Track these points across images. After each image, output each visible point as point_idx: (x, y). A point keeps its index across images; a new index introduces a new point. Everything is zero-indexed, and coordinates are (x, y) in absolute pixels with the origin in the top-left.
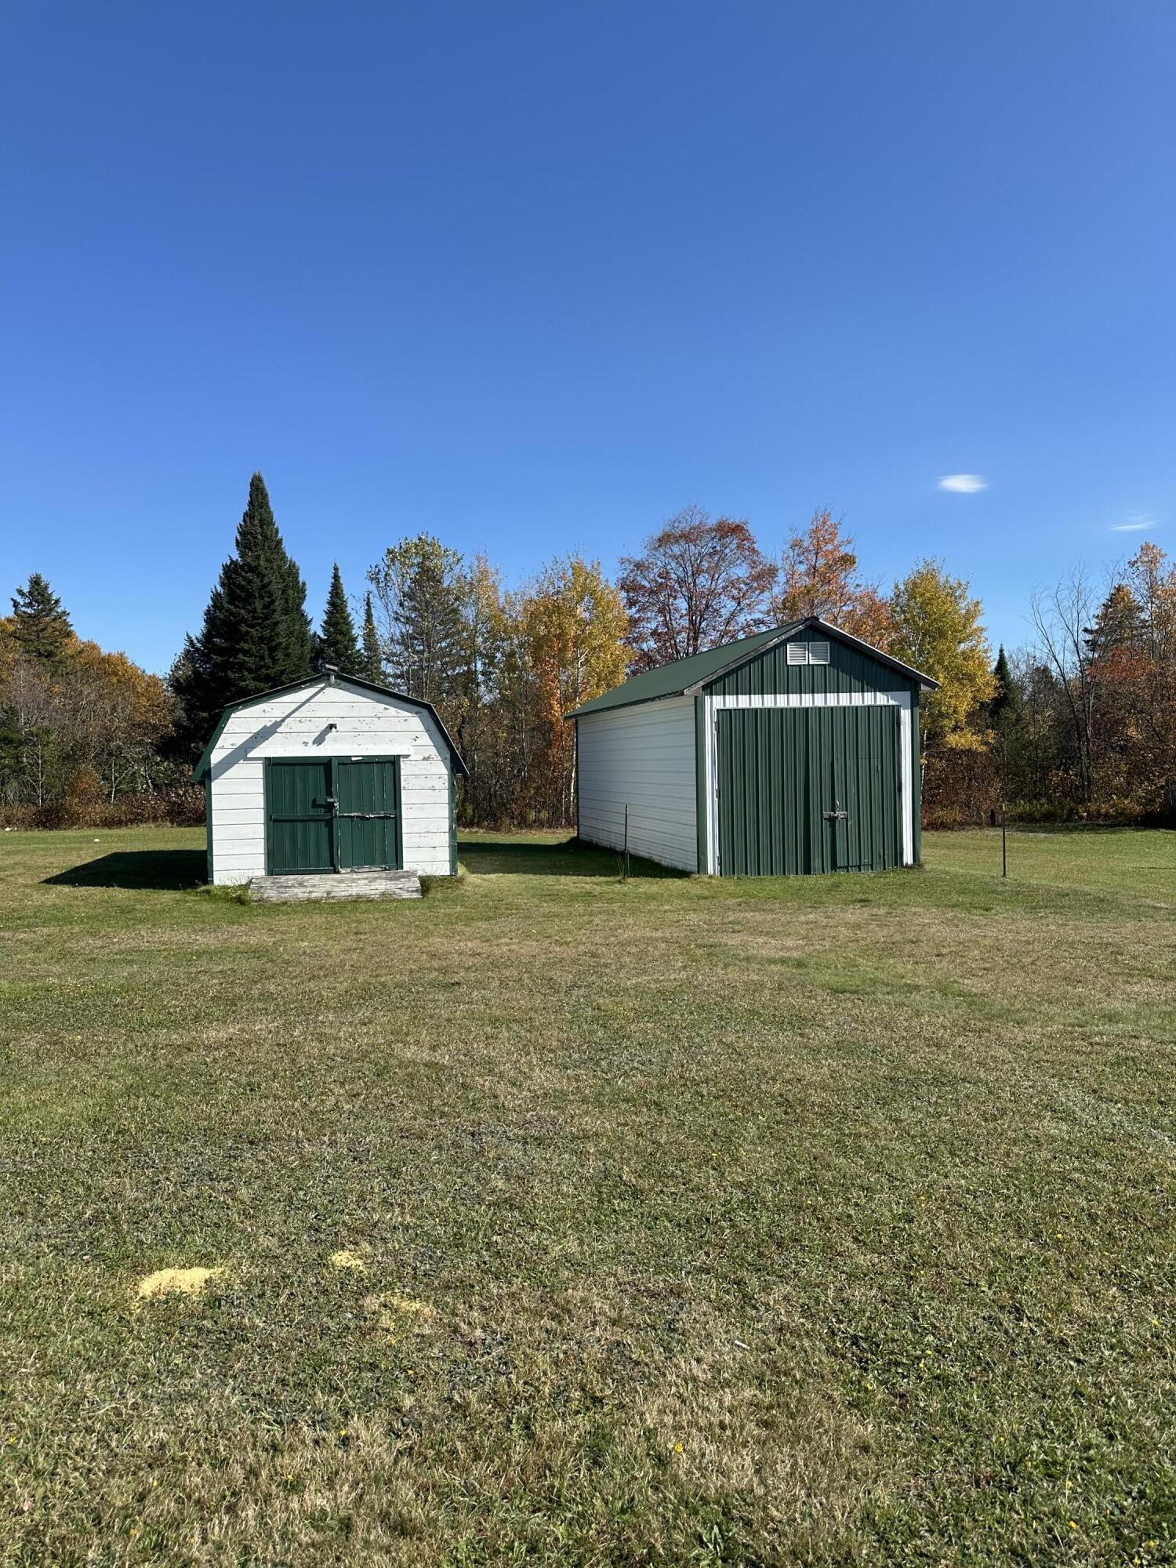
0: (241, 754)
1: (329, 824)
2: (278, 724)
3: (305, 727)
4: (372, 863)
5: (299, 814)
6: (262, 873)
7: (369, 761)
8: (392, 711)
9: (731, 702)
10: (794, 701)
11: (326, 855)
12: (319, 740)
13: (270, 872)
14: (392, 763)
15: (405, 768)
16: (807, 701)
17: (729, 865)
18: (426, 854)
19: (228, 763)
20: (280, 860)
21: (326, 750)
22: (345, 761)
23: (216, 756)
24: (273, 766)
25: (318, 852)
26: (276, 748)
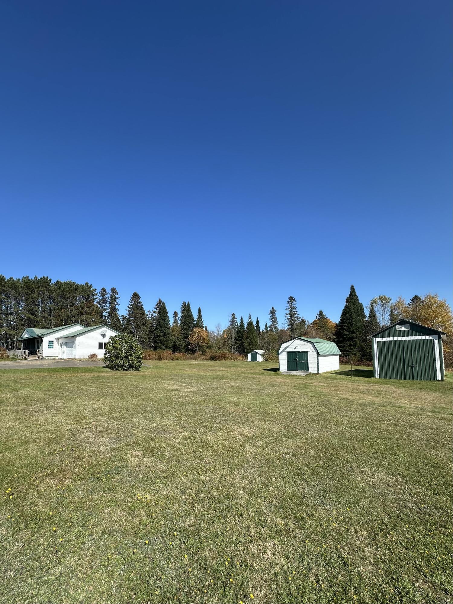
0: (283, 351)
1: (296, 362)
2: (289, 346)
3: (293, 346)
4: (303, 370)
5: (292, 361)
6: (287, 370)
7: (303, 352)
8: (307, 343)
9: (381, 339)
10: (399, 339)
11: (296, 368)
12: (295, 349)
13: (288, 370)
14: (307, 352)
15: (309, 353)
16: (403, 338)
17: (381, 376)
18: (312, 369)
19: (282, 352)
20: (290, 368)
21: (296, 350)
22: (299, 352)
23: (280, 351)
24: (288, 353)
25: (295, 367)
26: (288, 350)
